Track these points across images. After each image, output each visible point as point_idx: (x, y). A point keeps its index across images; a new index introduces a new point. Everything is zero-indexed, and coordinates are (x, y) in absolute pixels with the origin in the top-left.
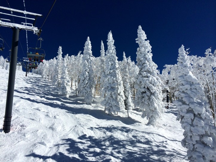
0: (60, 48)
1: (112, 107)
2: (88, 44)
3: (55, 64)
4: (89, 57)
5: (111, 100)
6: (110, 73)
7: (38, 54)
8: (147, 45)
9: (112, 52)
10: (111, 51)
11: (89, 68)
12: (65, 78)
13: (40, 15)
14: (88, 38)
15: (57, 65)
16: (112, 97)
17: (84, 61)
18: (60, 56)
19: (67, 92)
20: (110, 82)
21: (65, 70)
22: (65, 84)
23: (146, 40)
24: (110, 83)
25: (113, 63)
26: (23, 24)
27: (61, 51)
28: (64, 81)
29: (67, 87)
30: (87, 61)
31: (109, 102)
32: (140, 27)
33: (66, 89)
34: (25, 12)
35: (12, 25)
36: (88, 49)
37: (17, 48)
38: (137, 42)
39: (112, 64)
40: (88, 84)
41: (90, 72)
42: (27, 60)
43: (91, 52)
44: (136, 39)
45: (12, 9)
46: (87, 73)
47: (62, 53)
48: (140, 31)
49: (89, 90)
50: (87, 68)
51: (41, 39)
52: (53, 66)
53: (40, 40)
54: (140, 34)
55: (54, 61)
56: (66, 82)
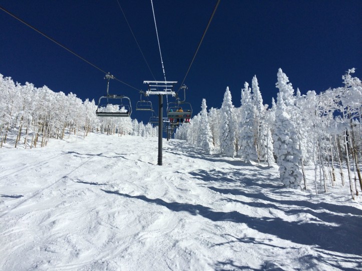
0: (204, 100)
1: (249, 155)
2: (228, 95)
3: (200, 121)
4: (228, 109)
5: (248, 149)
6: (246, 122)
7: (182, 111)
8: (287, 89)
9: (249, 101)
10: (247, 100)
11: (229, 120)
12: (207, 134)
13: (176, 82)
14: (228, 88)
15: (201, 122)
16: (249, 146)
17: (224, 113)
18: (204, 111)
19: (210, 149)
20: (246, 131)
21: (207, 125)
22: (208, 140)
23: (288, 83)
24: (247, 133)
25: (249, 112)
26: (164, 91)
27: (205, 104)
28: (206, 137)
29: (209, 143)
30: (227, 113)
31: (246, 150)
32: (280, 70)
33: (208, 145)
34: (166, 82)
35: (158, 93)
36: (227, 100)
37: (162, 108)
38: (276, 87)
39: (249, 114)
40: (229, 136)
41: (230, 124)
42: (168, 120)
43: (231, 103)
44: (276, 84)
45: (157, 82)
46: (227, 125)
47: (206, 107)
48: (280, 75)
49: (230, 143)
50: (226, 120)
51: (185, 87)
52: (197, 124)
53: (183, 89)
54: (280, 78)
55: (198, 118)
56: (208, 138)
